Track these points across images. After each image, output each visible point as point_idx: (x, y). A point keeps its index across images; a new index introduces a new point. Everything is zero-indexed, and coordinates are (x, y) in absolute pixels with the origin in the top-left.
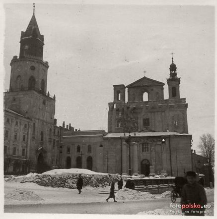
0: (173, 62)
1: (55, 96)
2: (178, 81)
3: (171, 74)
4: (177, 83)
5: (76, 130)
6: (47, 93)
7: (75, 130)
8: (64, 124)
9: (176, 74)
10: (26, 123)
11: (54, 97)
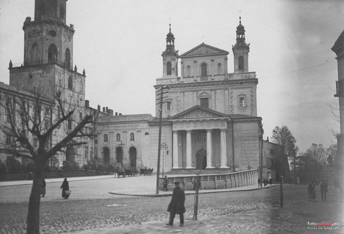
0: (240, 22)
1: (84, 70)
2: (247, 48)
3: (238, 39)
4: (245, 51)
5: (116, 113)
6: (74, 67)
7: (114, 114)
8: (99, 107)
9: (244, 39)
10: (48, 107)
11: (84, 72)
